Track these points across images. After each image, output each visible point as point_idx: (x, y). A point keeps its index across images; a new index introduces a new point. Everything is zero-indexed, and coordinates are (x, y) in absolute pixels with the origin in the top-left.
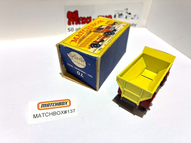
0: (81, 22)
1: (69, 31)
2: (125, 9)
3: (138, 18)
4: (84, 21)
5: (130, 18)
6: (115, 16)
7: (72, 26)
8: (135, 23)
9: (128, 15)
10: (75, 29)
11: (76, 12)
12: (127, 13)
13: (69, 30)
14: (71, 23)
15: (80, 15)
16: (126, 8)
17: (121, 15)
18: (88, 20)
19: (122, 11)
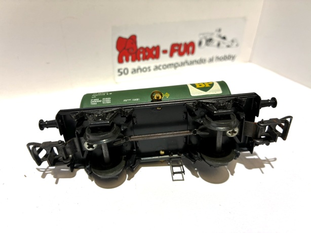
0: (141, 56)
1: (120, 74)
2: (216, 31)
3: (237, 45)
4: (147, 54)
5: (225, 46)
6: (200, 43)
7: (125, 65)
8: (233, 54)
9: (222, 41)
10: (130, 71)
11: (133, 38)
12: (220, 36)
13: (121, 72)
14: (124, 58)
15: (140, 43)
16: (218, 27)
17: (209, 41)
18: (154, 53)
19: (212, 34)
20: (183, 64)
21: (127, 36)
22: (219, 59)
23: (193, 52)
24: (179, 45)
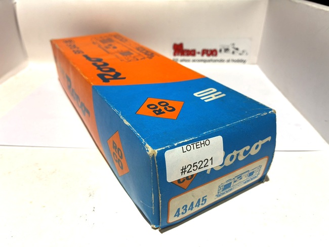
3: (247, 54)
5: (238, 54)
6: (220, 51)
7: (176, 57)
8: (244, 59)
9: (235, 51)
11: (181, 45)
12: (234, 48)
15: (185, 47)
16: (232, 43)
17: (227, 50)
19: (229, 46)
20: (209, 61)
21: (178, 43)
22: (234, 61)
23: (216, 55)
24: (207, 50)
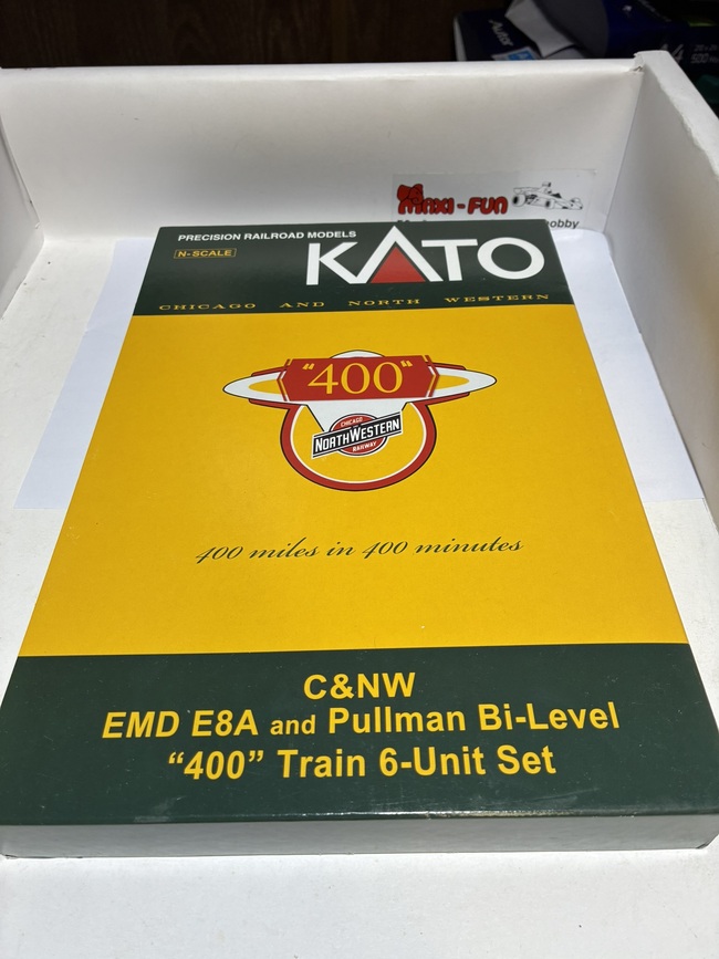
0: (429, 208)
2: (544, 185)
3: (581, 208)
4: (436, 207)
5: (559, 206)
12: (550, 193)
14: (406, 209)
18: (446, 206)
19: (537, 189)
21: (411, 184)
24: (483, 201)
